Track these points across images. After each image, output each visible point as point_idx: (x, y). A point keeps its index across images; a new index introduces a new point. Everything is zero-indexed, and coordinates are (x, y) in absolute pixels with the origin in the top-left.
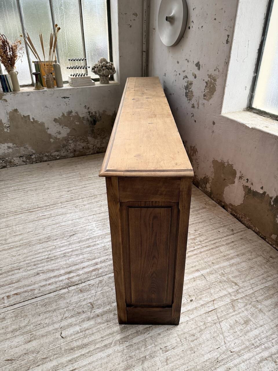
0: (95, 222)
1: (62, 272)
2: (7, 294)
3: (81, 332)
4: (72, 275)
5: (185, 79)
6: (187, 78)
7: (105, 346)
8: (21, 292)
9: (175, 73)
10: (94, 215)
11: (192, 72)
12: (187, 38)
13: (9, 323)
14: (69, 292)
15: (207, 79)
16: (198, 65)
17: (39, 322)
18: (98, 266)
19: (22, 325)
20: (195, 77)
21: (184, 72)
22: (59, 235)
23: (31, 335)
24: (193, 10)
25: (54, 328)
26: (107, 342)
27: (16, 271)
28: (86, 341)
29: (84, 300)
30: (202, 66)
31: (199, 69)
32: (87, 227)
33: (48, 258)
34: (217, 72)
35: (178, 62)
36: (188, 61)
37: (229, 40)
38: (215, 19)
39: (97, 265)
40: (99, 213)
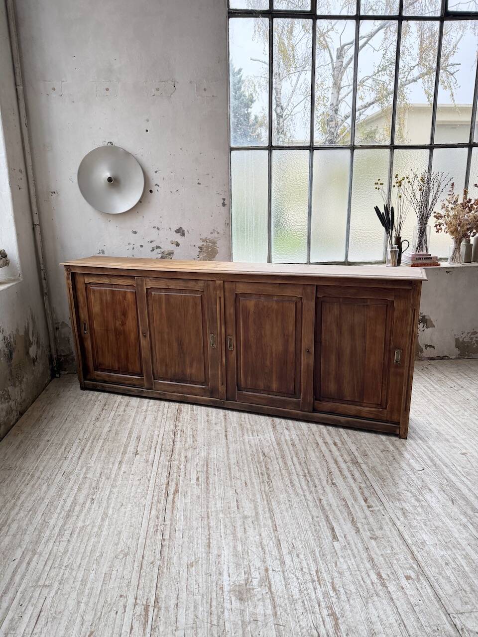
0: (246, 437)
1: (333, 466)
2: (365, 508)
3: (416, 459)
4: (340, 459)
5: (155, 250)
6: (161, 248)
7: (429, 448)
8: (363, 497)
9: (131, 246)
10: (226, 436)
11: (170, 240)
12: (149, 202)
13: (409, 505)
14: (366, 463)
15: (200, 244)
16: (180, 231)
17: (407, 484)
18: (330, 442)
19: (409, 494)
20: (178, 245)
21: (151, 242)
22: (258, 466)
23: (422, 489)
24: (156, 172)
25: (413, 474)
26: (426, 447)
27: (324, 502)
28: (425, 457)
29: (377, 454)
30: (188, 232)
31: (183, 234)
32: (253, 443)
33: (305, 476)
34: (215, 235)
35: (135, 233)
36: (158, 229)
37: (226, 202)
38: (199, 184)
39: (327, 442)
40: (226, 431)
